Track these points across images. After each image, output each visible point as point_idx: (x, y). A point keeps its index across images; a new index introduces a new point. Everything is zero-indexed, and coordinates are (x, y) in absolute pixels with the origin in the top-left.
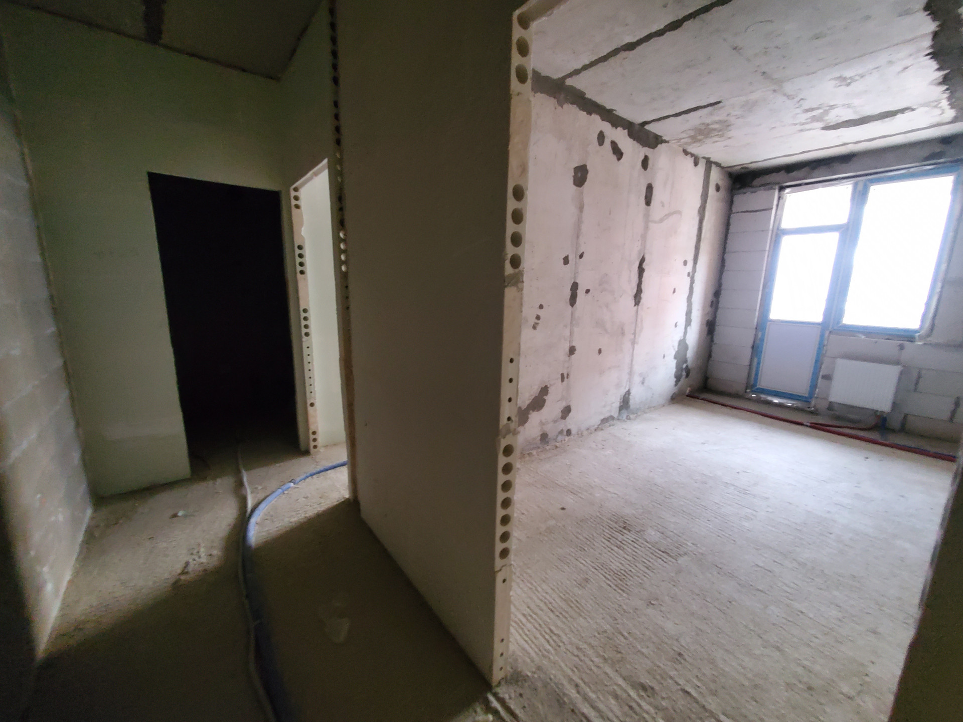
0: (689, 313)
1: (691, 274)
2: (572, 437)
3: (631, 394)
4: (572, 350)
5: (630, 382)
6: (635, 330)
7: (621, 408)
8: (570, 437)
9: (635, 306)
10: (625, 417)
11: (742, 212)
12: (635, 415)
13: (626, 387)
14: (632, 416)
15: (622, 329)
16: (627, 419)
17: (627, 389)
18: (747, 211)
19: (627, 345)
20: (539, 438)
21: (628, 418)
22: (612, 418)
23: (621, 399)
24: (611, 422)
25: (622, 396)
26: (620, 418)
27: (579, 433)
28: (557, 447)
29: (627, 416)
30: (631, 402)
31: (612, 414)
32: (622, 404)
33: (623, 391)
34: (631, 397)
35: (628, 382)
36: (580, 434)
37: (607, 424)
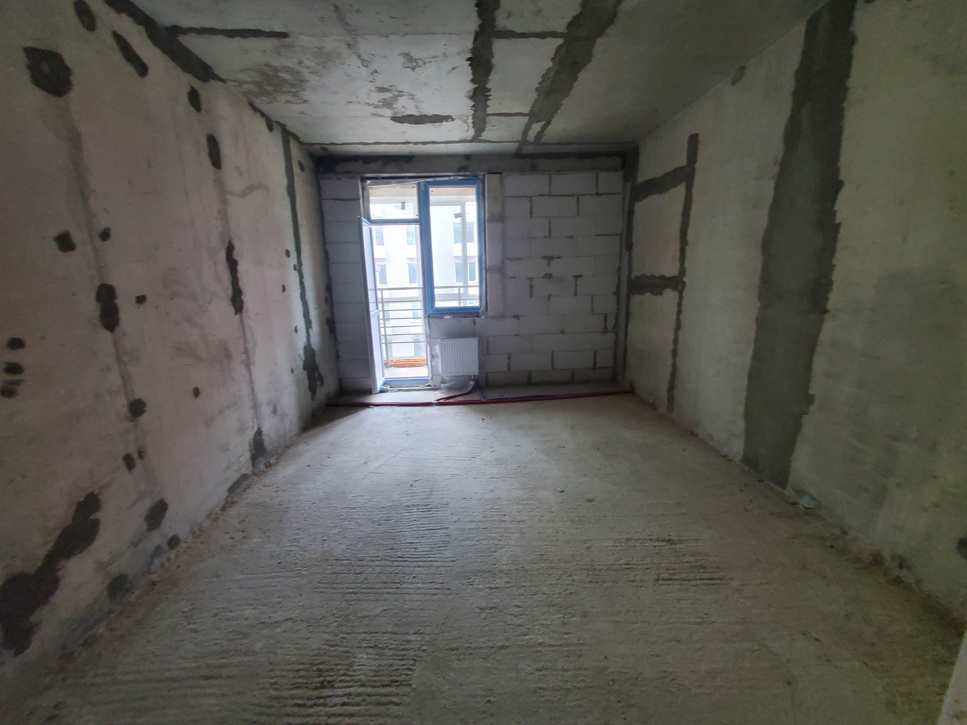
0: (306, 314)
1: (297, 267)
2: (183, 545)
3: (264, 433)
4: (137, 408)
5: (257, 418)
6: (246, 348)
7: (254, 458)
8: (178, 549)
9: (236, 313)
10: (262, 467)
11: (332, 199)
12: (276, 457)
13: (253, 427)
14: (272, 461)
15: (226, 350)
16: (267, 467)
17: (256, 429)
18: (336, 199)
19: (239, 370)
20: (106, 593)
21: (269, 465)
22: (245, 477)
23: (250, 446)
24: (245, 483)
25: (252, 441)
26: (256, 471)
27: (196, 529)
28: (154, 583)
29: (265, 464)
30: (267, 442)
31: (244, 471)
32: (254, 452)
33: (250, 434)
34: (264, 437)
35: (255, 420)
36: (198, 531)
37: (240, 490)
